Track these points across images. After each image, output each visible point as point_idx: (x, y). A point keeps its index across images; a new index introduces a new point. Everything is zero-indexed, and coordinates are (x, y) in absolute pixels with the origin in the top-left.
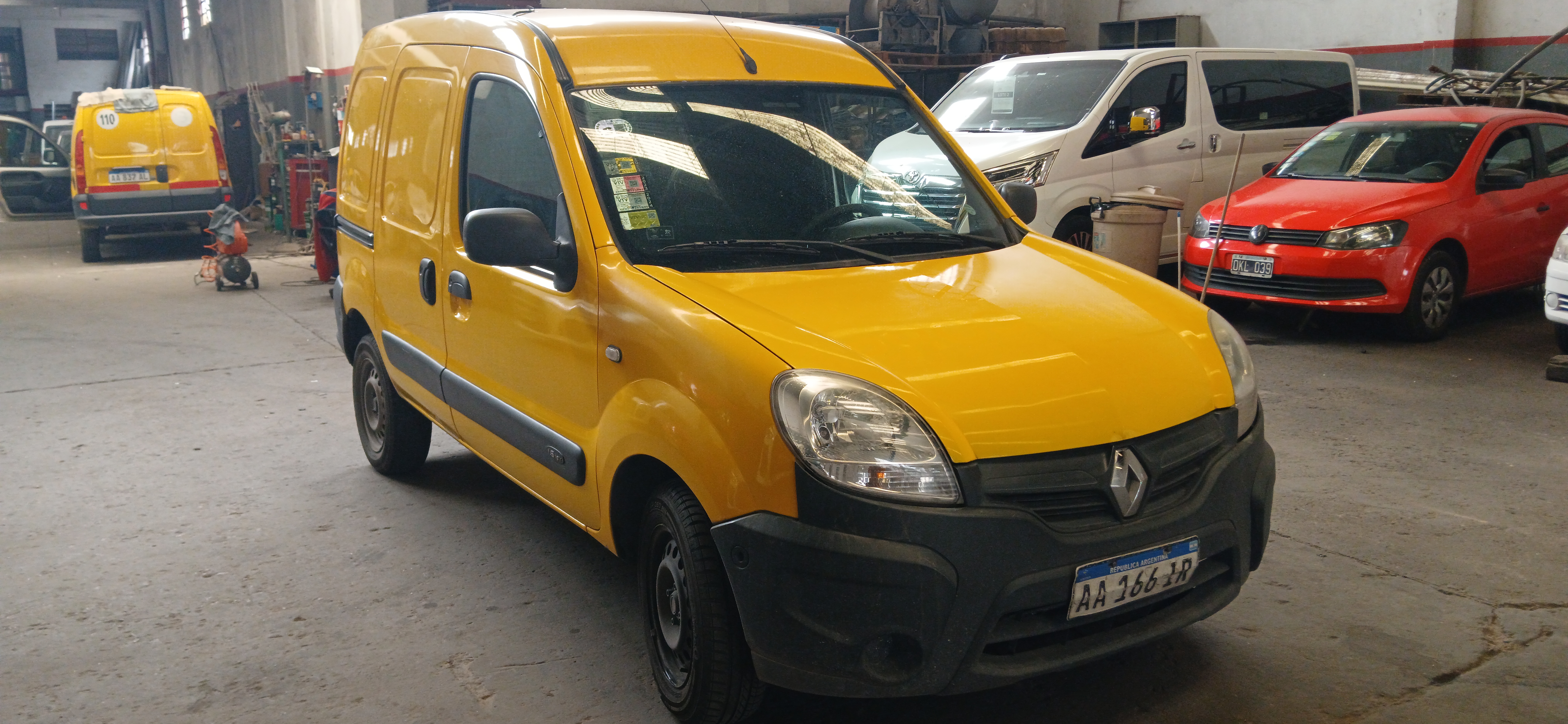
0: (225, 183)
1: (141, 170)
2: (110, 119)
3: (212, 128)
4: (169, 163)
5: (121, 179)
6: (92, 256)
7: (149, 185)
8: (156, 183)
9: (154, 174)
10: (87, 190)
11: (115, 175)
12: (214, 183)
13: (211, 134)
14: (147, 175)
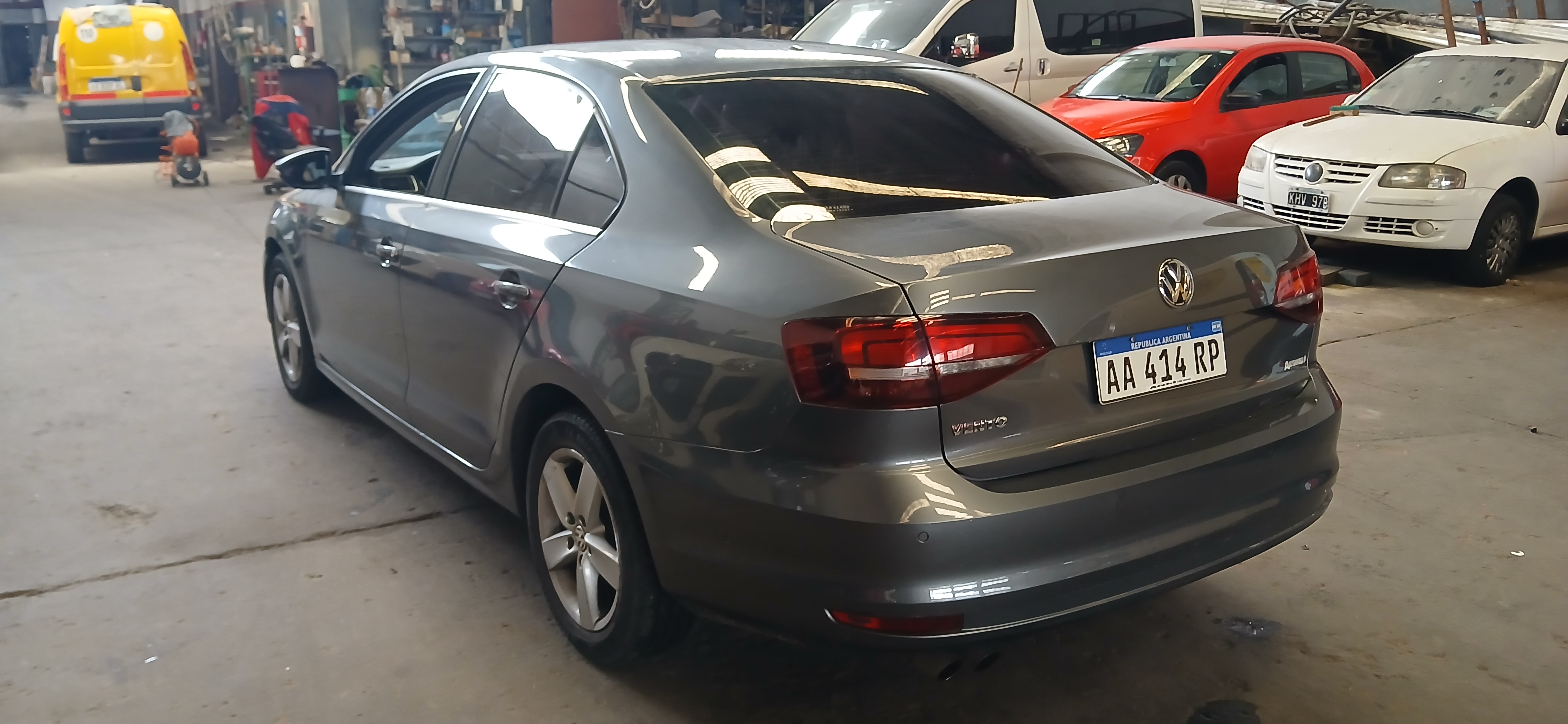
0: (194, 93)
1: (117, 79)
2: (89, 33)
3: (181, 42)
4: (143, 73)
5: (99, 88)
6: (76, 157)
7: (124, 93)
8: (131, 91)
9: (129, 83)
10: (69, 98)
11: (94, 84)
12: (185, 92)
13: (180, 47)
14: (123, 84)
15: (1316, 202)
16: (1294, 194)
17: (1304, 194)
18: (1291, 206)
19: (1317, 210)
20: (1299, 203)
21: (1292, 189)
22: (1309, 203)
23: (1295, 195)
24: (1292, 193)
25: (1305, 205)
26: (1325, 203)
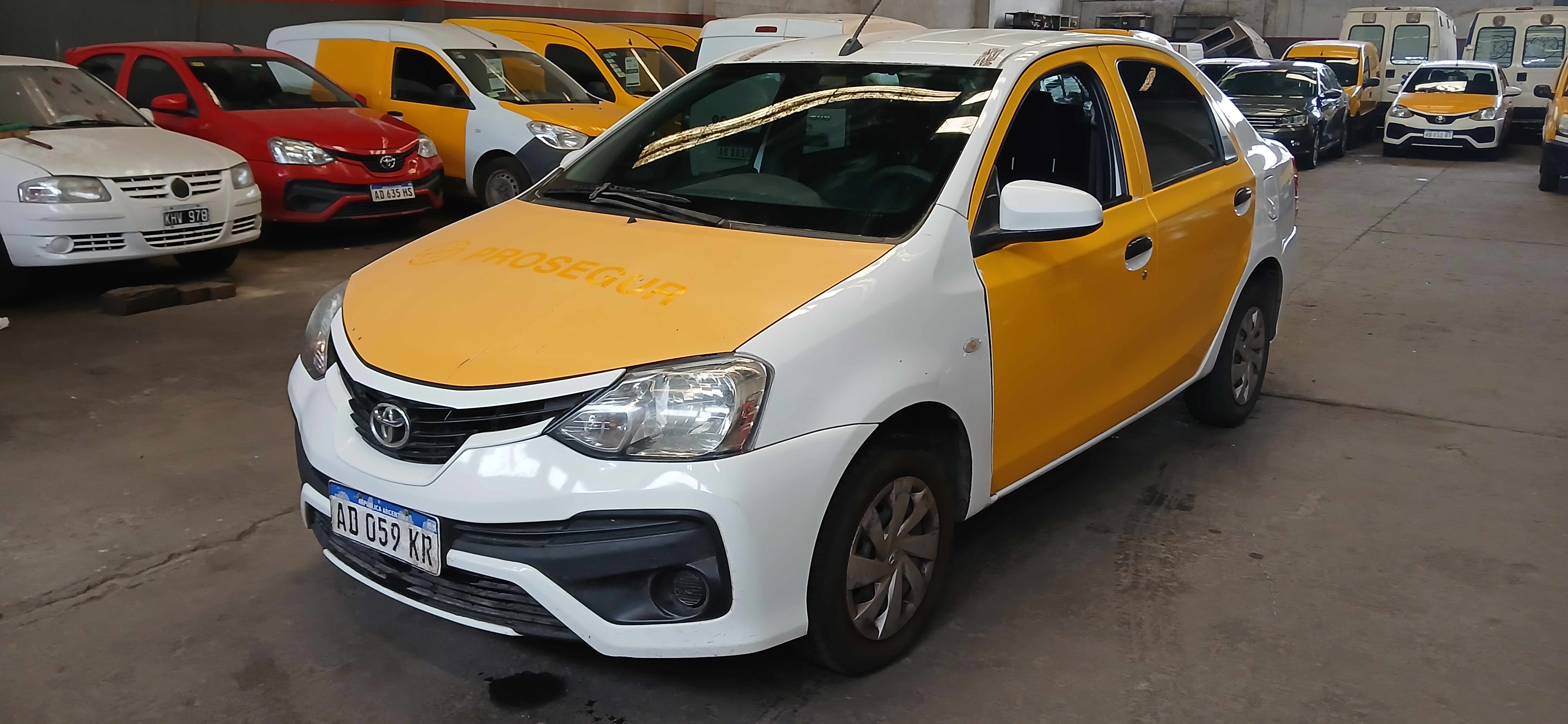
15: (193, 217)
16: (168, 215)
17: (179, 212)
18: (169, 228)
19: (197, 225)
20: (176, 222)
21: (166, 210)
22: (186, 220)
23: (170, 215)
24: (167, 213)
25: (183, 223)
26: (203, 215)
